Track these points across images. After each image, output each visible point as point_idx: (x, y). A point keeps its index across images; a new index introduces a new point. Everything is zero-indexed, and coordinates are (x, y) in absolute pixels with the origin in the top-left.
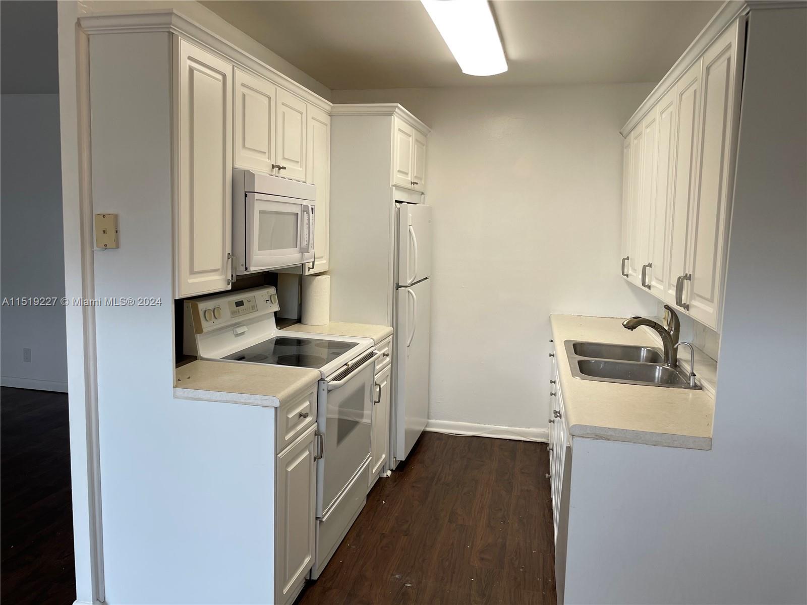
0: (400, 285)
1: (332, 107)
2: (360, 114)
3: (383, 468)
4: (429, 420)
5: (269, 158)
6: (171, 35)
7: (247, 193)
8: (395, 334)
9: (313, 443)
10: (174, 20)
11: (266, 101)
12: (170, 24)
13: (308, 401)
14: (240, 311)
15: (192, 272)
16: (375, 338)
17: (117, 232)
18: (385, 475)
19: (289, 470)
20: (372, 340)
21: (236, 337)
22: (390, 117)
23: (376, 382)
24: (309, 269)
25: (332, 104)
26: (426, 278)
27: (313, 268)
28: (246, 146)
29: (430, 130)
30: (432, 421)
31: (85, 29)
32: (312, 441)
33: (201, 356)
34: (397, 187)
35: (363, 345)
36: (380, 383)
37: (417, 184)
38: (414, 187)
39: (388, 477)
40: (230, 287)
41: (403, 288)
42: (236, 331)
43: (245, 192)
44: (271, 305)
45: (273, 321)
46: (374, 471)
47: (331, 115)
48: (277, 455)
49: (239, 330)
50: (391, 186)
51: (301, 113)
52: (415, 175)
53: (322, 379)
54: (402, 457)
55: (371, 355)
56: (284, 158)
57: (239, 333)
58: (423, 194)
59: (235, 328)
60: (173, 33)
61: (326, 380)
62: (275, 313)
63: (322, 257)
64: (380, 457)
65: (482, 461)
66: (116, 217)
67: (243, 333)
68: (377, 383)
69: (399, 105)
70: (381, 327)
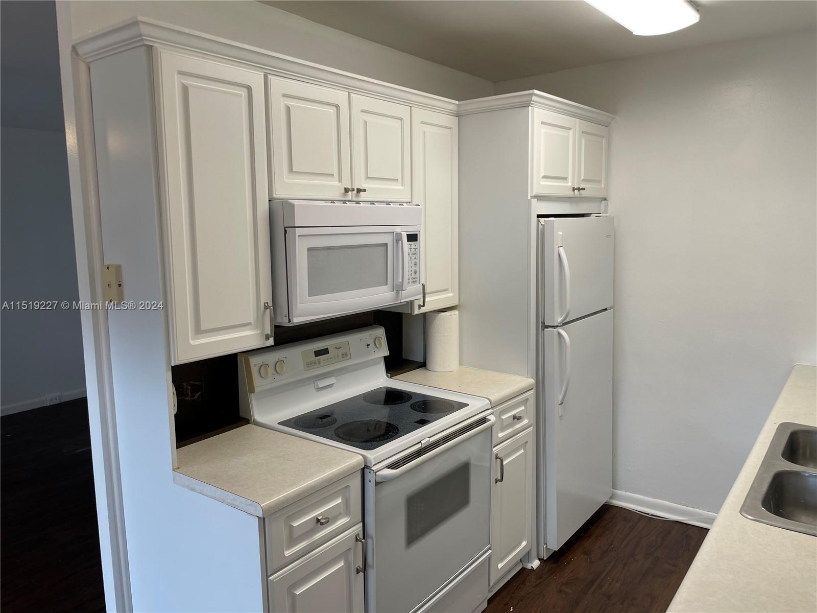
0: (546, 324)
1: (458, 106)
2: (490, 110)
3: (527, 557)
4: (614, 490)
5: (340, 180)
6: (150, 48)
7: (286, 229)
8: (540, 387)
9: (352, 551)
10: (144, 29)
11: (332, 110)
12: (141, 35)
13: (341, 498)
14: (321, 361)
15: (199, 331)
16: (494, 398)
17: (120, 285)
18: (529, 566)
19: (298, 594)
20: (488, 401)
21: (318, 391)
22: (526, 108)
23: (496, 455)
24: (420, 306)
25: (457, 102)
26: (606, 309)
27: (423, 306)
28: (293, 170)
29: (614, 116)
30: (620, 492)
31: (84, 57)
32: (350, 549)
33: (254, 420)
34: (539, 198)
35: (475, 407)
36: (503, 456)
37: (584, 189)
38: (580, 194)
39: (532, 570)
40: (271, 342)
41: (550, 329)
42: (317, 384)
43: (285, 228)
44: (376, 349)
45: (382, 366)
46: (500, 566)
47: (458, 115)
48: (268, 576)
49: (321, 384)
50: (529, 198)
51: (401, 119)
52: (582, 178)
53: (366, 467)
54: (555, 543)
55: (484, 420)
56: (368, 178)
57: (320, 386)
58: (605, 200)
59: (316, 381)
60: (152, 46)
61: (372, 469)
62: (385, 357)
63: (447, 290)
64: (520, 543)
65: (675, 566)
66: (118, 268)
67: (331, 386)
68: (499, 455)
69: (536, 92)
70: (518, 378)
